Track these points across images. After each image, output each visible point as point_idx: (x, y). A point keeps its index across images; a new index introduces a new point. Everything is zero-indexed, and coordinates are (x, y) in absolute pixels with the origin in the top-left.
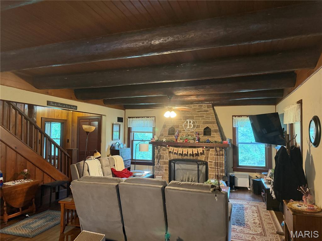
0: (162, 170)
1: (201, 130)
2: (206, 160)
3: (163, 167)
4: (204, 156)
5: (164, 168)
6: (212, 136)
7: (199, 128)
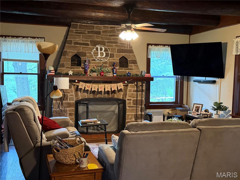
0: (66, 114)
1: (116, 60)
2: (125, 97)
3: (66, 110)
4: (122, 93)
5: (68, 112)
6: (129, 68)
7: (114, 57)
